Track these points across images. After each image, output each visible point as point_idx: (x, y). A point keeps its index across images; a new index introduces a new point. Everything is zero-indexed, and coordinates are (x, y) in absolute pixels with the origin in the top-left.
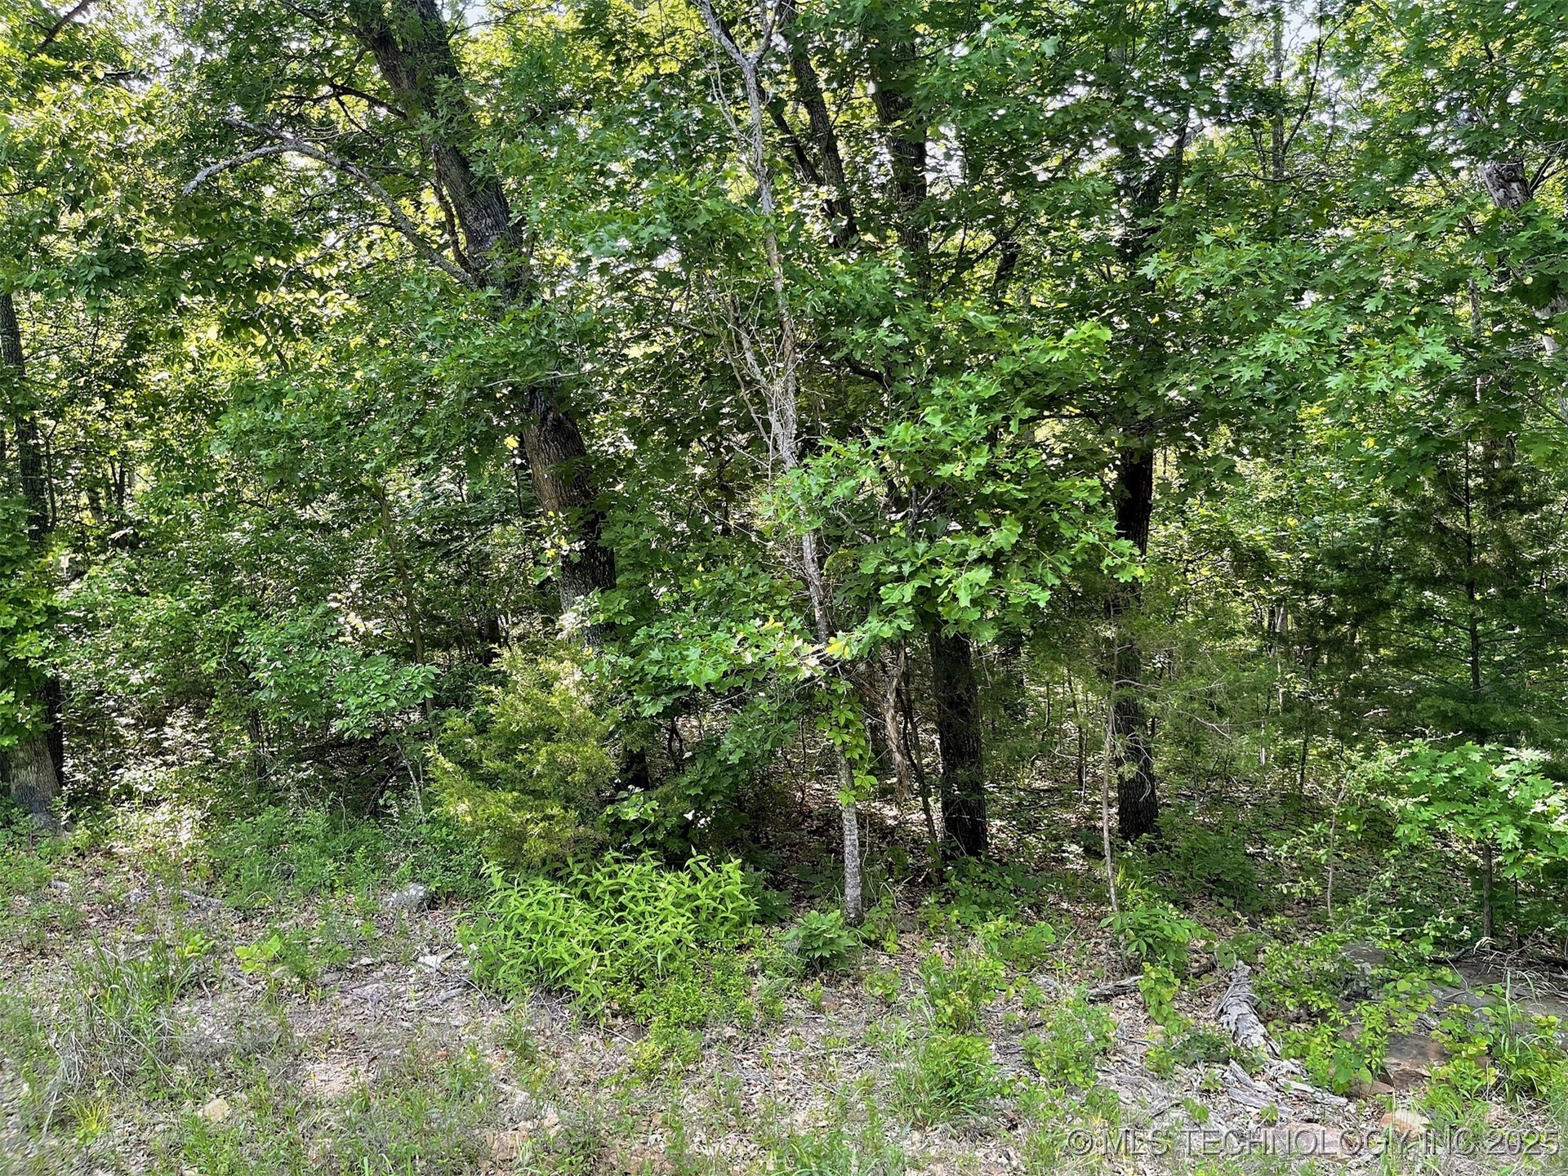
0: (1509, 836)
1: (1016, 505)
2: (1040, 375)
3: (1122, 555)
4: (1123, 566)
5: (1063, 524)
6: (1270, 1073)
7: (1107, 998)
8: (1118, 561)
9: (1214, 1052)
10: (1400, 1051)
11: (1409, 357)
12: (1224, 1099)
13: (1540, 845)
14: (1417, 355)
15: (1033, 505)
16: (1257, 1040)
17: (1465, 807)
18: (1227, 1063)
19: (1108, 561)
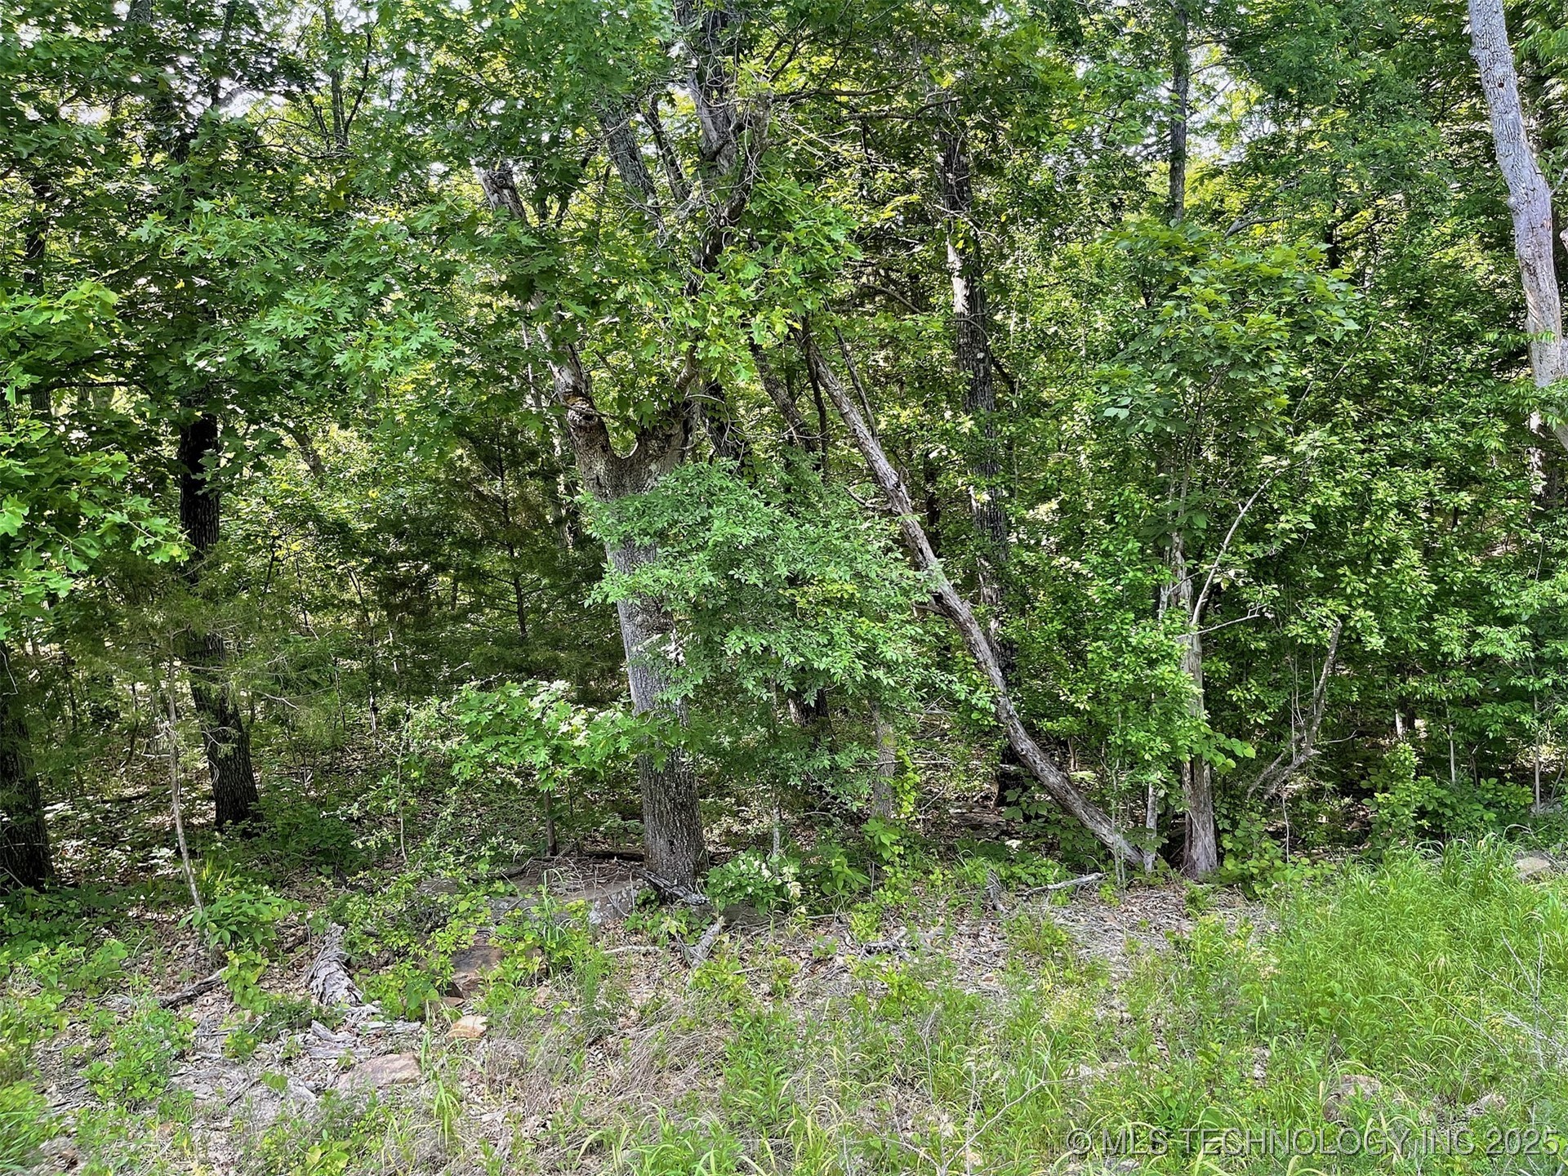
0: (542, 756)
1: (25, 484)
2: (41, 337)
3: (155, 534)
4: (157, 545)
5: (84, 503)
6: (351, 1021)
7: (191, 1000)
8: (151, 541)
9: (298, 1019)
10: (468, 964)
11: (407, 339)
12: (306, 1061)
13: (566, 760)
14: (414, 337)
15: (46, 483)
16: (341, 993)
17: (507, 738)
18: (310, 1025)
19: (139, 542)
